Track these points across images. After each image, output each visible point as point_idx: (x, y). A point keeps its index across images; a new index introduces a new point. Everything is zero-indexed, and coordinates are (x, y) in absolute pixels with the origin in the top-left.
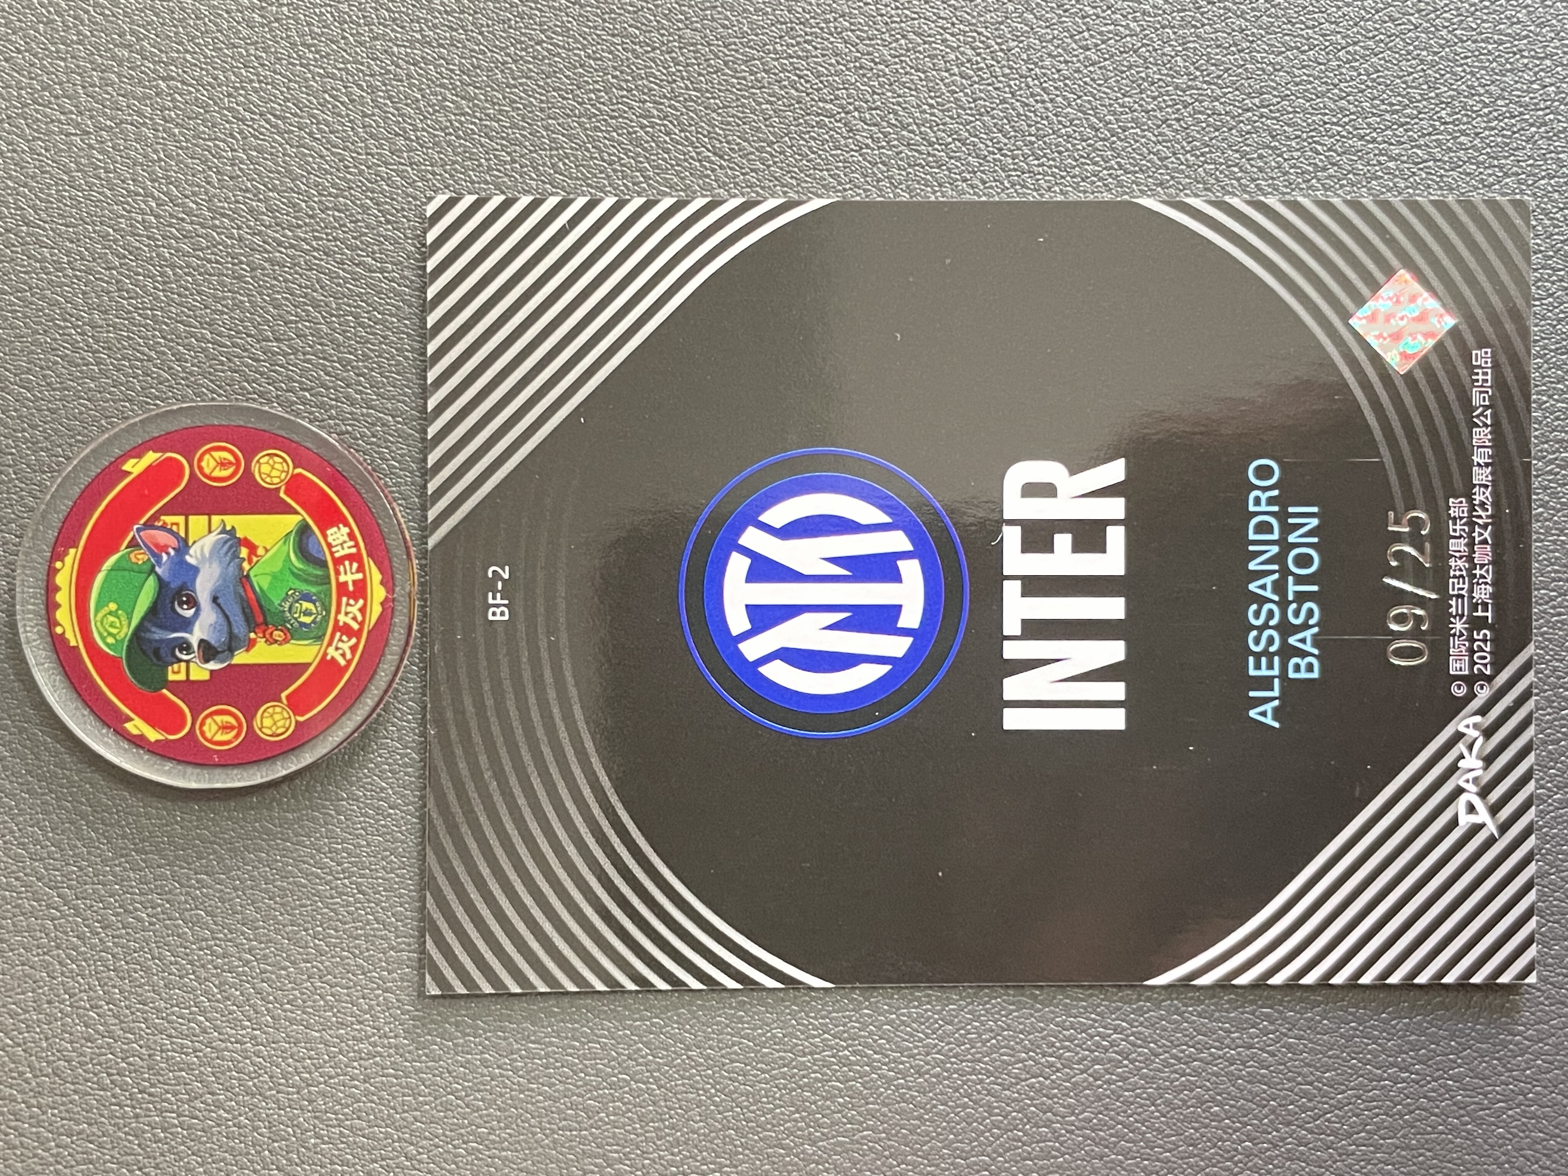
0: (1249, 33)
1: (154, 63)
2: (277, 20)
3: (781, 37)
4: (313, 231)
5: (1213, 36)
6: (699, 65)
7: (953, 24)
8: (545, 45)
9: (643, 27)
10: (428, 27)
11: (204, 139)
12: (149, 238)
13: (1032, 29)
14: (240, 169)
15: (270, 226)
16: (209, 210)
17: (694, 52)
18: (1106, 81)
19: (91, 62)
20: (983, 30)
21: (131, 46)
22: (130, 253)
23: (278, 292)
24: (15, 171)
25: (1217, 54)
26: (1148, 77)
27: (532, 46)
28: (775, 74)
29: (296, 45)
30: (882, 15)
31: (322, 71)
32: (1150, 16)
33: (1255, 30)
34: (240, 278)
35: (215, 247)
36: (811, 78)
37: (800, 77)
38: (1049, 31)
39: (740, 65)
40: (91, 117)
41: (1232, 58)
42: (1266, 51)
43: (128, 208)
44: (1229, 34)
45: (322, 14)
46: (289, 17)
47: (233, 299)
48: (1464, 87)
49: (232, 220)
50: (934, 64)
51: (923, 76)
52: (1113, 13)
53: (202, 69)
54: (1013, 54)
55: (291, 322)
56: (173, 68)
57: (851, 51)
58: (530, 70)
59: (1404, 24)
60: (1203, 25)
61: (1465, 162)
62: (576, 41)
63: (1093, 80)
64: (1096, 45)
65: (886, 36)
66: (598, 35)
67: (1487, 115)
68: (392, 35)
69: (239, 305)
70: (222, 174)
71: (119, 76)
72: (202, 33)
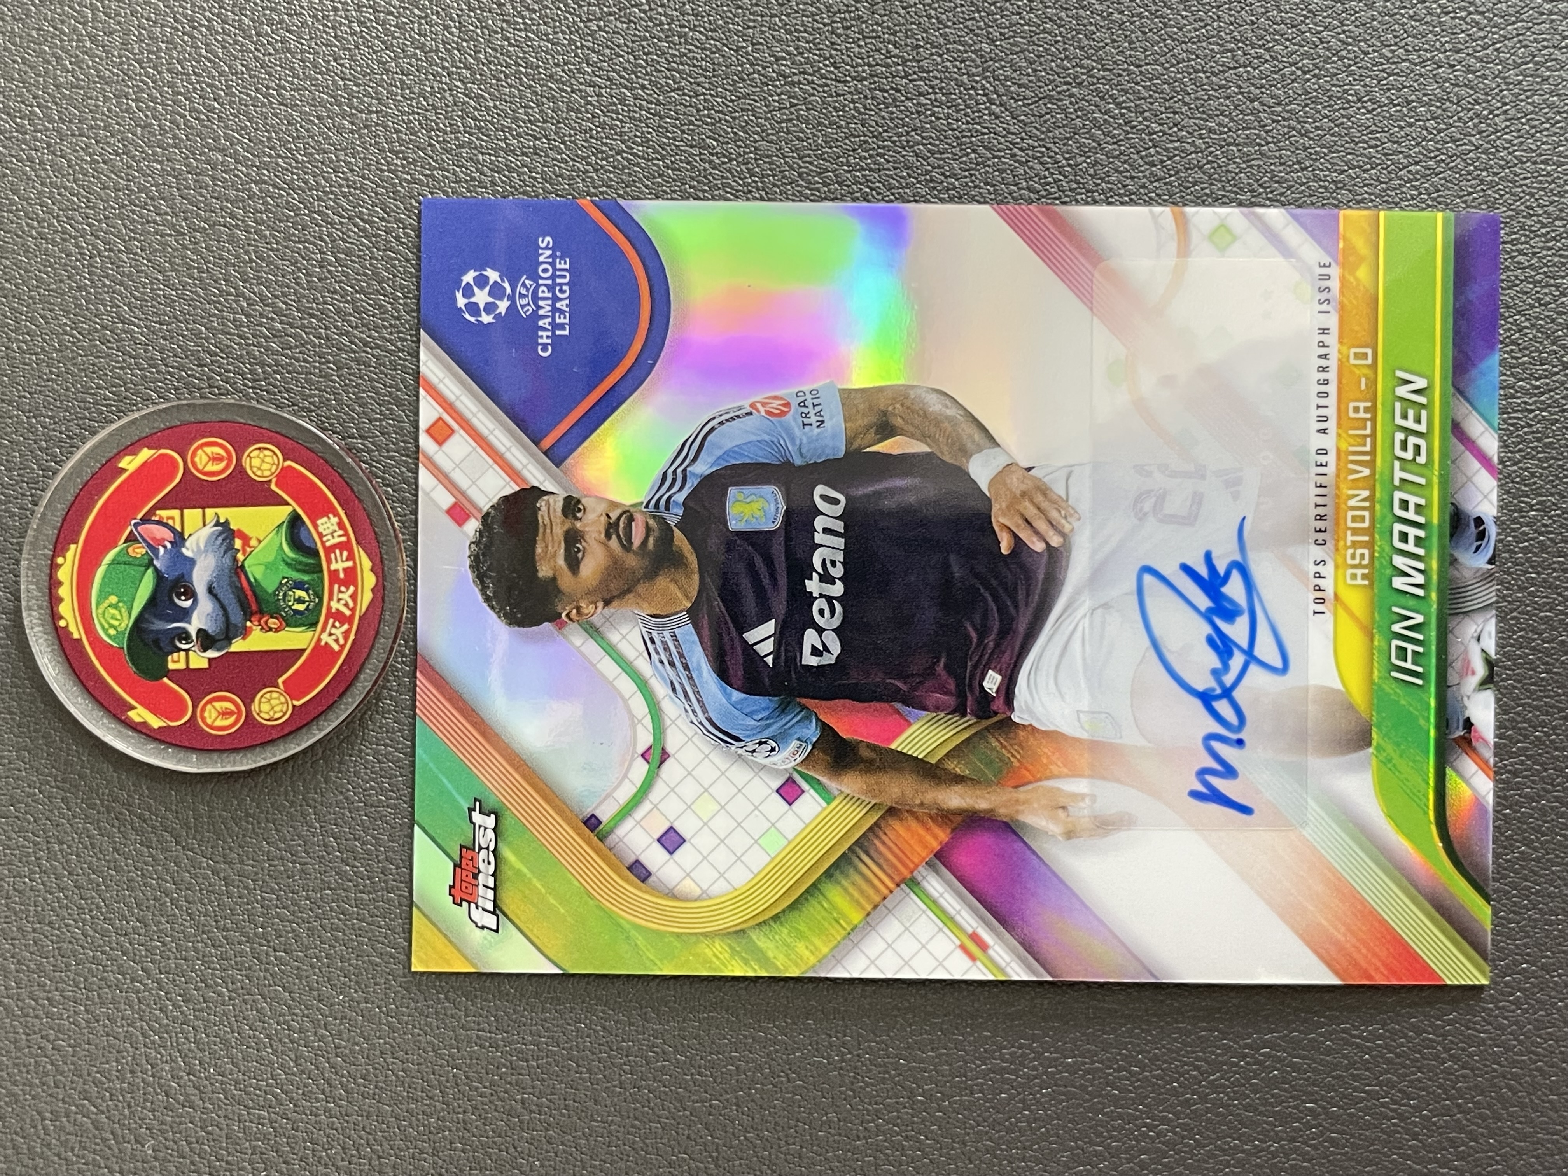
0: (1313, 151)
1: (247, 166)
2: (366, 127)
3: (854, 150)
4: (399, 332)
5: (1277, 154)
6: (774, 176)
7: (1022, 139)
8: (625, 155)
9: (721, 139)
10: (512, 135)
11: (295, 242)
12: (240, 337)
13: (1100, 145)
14: (329, 271)
15: (357, 327)
16: (298, 311)
17: (770, 163)
18: (1171, 197)
19: (186, 165)
20: (1051, 145)
21: (224, 150)
22: (222, 351)
23: (364, 391)
24: (112, 270)
25: (1280, 172)
26: (1212, 193)
27: (613, 156)
28: (848, 186)
29: (384, 151)
30: (953, 130)
31: (409, 177)
32: (1215, 133)
33: (1318, 149)
34: (327, 377)
35: (303, 345)
36: (883, 190)
37: (872, 189)
38: (1115, 146)
39: (814, 177)
40: (185, 219)
41: (1295, 175)
42: (1328, 169)
43: (220, 307)
44: (1293, 152)
45: (410, 121)
46: (377, 125)
47: (320, 397)
48: (1522, 207)
49: (320, 320)
50: (1003, 179)
51: (992, 189)
52: (1179, 130)
53: (293, 173)
54: (1081, 170)
55: (376, 420)
56: (265, 172)
57: (922, 164)
58: (611, 180)
59: (1465, 144)
60: (1268, 143)
61: (1522, 281)
62: (656, 152)
63: (1157, 195)
64: (1162, 162)
65: (956, 150)
66: (676, 146)
67: (1544, 235)
68: (477, 143)
69: (325, 403)
70: (311, 276)
71: (214, 178)
72: (293, 138)
